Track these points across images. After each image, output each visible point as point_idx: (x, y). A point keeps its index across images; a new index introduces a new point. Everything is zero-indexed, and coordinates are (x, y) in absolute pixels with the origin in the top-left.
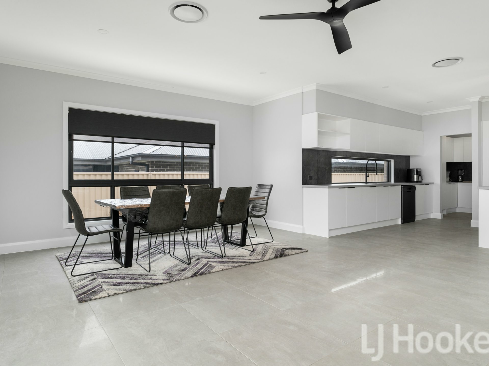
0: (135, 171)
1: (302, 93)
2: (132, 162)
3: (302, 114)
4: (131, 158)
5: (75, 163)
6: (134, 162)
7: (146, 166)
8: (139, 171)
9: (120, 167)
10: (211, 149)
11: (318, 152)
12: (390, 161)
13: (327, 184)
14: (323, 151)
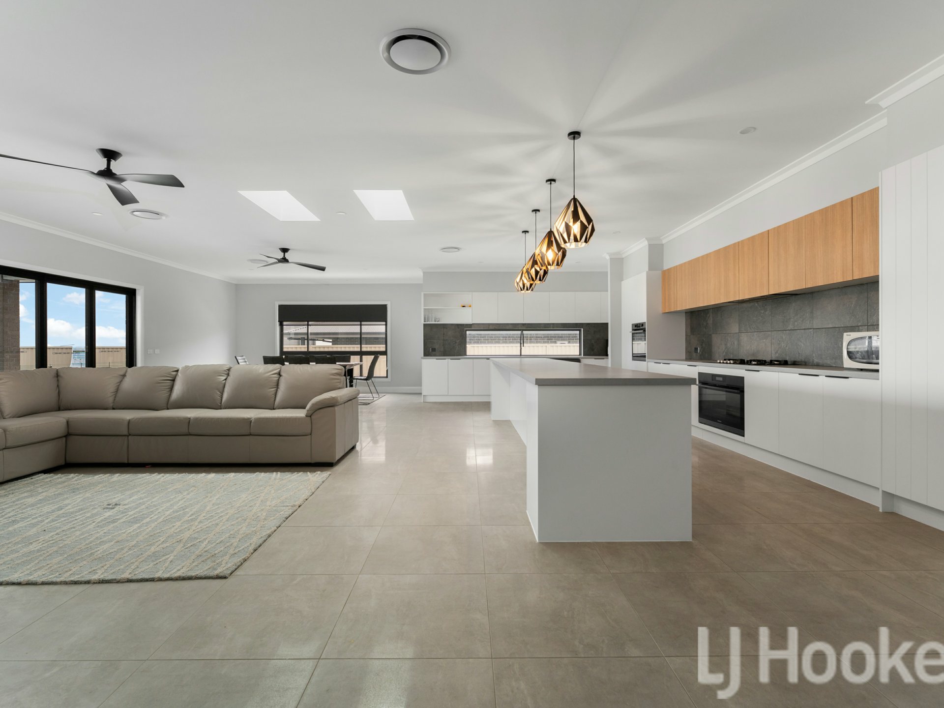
10: (386, 325)
11: (444, 326)
12: (580, 331)
13: (457, 356)
14: (452, 325)
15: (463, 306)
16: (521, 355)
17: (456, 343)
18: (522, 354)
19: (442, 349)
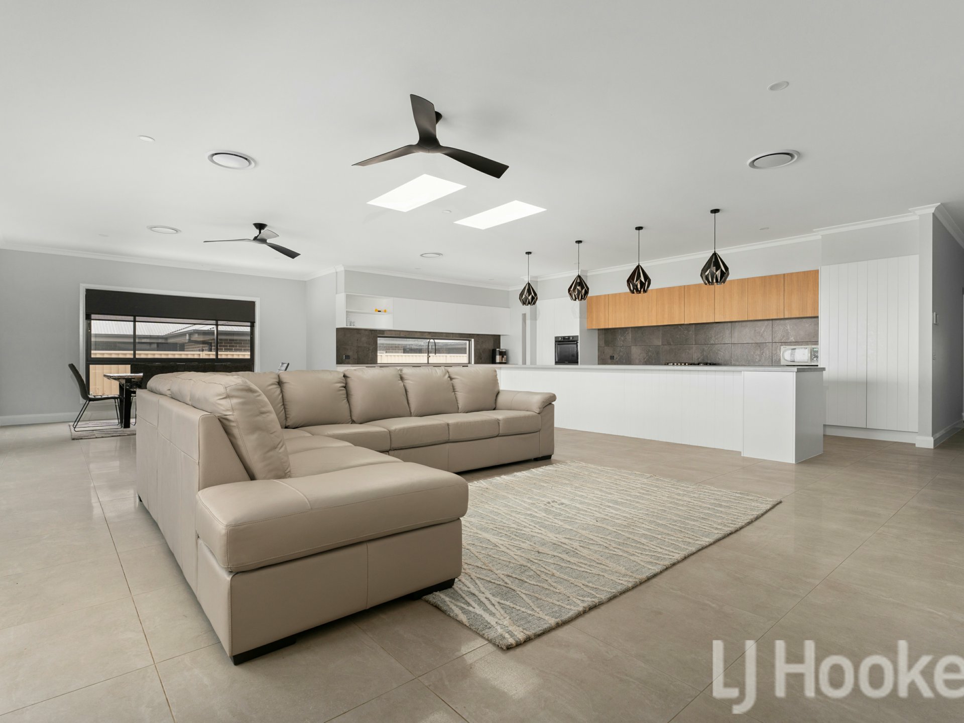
0: (199, 351)
1: (337, 272)
2: (189, 340)
3: (337, 293)
4: (187, 335)
5: (93, 339)
6: (191, 339)
7: (208, 344)
8: (203, 351)
9: (186, 346)
10: (252, 326)
11: (358, 331)
12: (469, 341)
13: (370, 364)
14: (366, 330)
15: (379, 311)
16: (428, 363)
17: (369, 349)
18: (430, 362)
19: (356, 357)
